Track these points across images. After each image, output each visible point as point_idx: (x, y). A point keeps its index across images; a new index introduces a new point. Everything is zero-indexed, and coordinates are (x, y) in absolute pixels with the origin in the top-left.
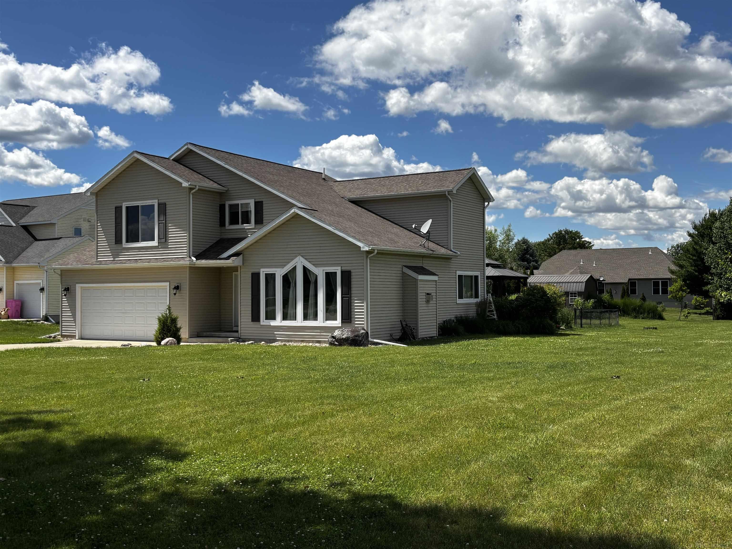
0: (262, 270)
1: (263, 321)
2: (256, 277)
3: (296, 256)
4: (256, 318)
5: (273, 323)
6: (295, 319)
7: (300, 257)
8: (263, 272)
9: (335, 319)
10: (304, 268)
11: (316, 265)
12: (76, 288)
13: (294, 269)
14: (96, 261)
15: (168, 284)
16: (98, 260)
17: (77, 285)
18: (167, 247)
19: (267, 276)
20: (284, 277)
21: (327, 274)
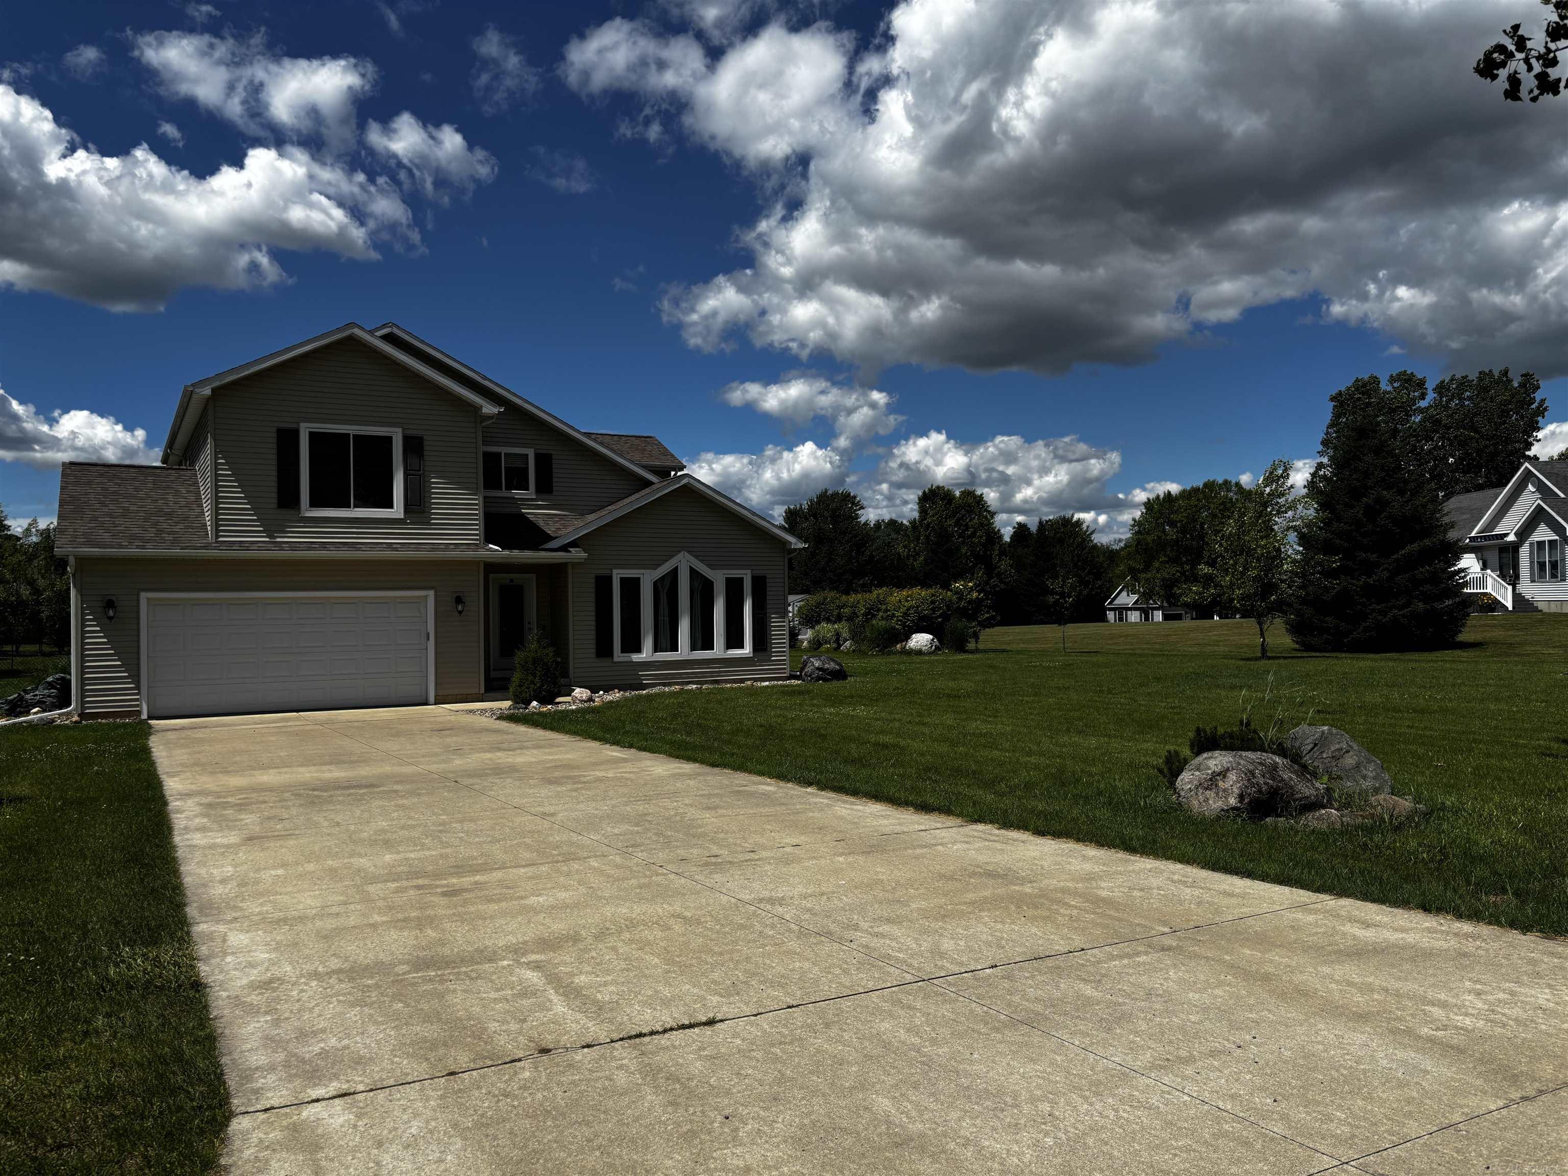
0: (615, 572)
1: (618, 656)
2: (603, 583)
3: (680, 551)
4: (604, 649)
5: (636, 657)
6: (675, 648)
7: (685, 552)
8: (617, 575)
9: (741, 646)
10: (693, 571)
11: (711, 566)
12: (138, 600)
13: (674, 573)
14: (217, 542)
15: (431, 593)
16: (220, 539)
17: (144, 596)
18: (427, 523)
19: (623, 580)
20: (655, 583)
21: (729, 581)
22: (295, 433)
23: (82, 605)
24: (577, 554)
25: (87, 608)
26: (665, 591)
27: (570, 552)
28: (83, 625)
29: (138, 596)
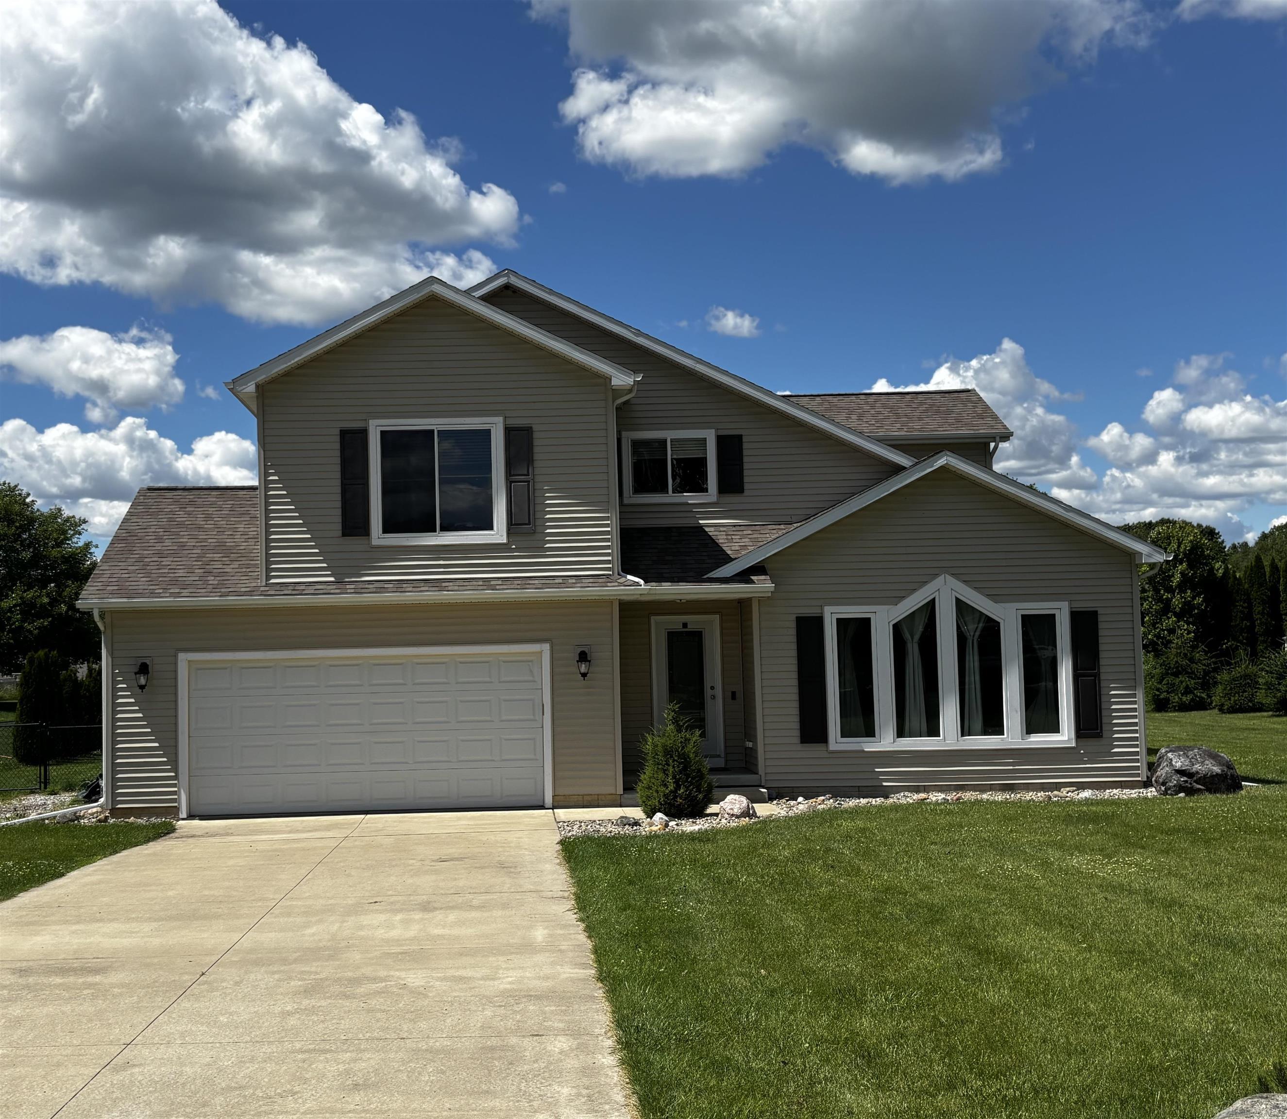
0: (829, 609)
1: (836, 740)
2: (809, 628)
3: (936, 575)
4: (814, 732)
5: (870, 746)
6: (933, 730)
7: (947, 575)
8: (833, 614)
9: (1055, 728)
10: (961, 606)
11: (995, 597)
12: (176, 664)
13: (930, 607)
14: (267, 585)
15: (546, 647)
16: (273, 581)
17: (182, 656)
18: (539, 549)
19: (842, 624)
20: (897, 628)
21: (1027, 620)
22: (363, 433)
23: (113, 670)
24: (763, 585)
25: (118, 675)
26: (917, 637)
27: (753, 582)
28: (115, 697)
29: (176, 656)
